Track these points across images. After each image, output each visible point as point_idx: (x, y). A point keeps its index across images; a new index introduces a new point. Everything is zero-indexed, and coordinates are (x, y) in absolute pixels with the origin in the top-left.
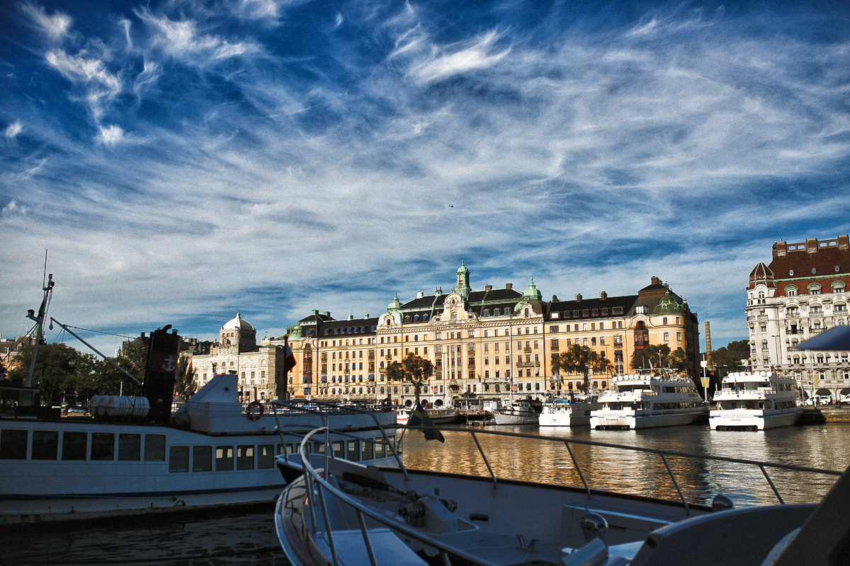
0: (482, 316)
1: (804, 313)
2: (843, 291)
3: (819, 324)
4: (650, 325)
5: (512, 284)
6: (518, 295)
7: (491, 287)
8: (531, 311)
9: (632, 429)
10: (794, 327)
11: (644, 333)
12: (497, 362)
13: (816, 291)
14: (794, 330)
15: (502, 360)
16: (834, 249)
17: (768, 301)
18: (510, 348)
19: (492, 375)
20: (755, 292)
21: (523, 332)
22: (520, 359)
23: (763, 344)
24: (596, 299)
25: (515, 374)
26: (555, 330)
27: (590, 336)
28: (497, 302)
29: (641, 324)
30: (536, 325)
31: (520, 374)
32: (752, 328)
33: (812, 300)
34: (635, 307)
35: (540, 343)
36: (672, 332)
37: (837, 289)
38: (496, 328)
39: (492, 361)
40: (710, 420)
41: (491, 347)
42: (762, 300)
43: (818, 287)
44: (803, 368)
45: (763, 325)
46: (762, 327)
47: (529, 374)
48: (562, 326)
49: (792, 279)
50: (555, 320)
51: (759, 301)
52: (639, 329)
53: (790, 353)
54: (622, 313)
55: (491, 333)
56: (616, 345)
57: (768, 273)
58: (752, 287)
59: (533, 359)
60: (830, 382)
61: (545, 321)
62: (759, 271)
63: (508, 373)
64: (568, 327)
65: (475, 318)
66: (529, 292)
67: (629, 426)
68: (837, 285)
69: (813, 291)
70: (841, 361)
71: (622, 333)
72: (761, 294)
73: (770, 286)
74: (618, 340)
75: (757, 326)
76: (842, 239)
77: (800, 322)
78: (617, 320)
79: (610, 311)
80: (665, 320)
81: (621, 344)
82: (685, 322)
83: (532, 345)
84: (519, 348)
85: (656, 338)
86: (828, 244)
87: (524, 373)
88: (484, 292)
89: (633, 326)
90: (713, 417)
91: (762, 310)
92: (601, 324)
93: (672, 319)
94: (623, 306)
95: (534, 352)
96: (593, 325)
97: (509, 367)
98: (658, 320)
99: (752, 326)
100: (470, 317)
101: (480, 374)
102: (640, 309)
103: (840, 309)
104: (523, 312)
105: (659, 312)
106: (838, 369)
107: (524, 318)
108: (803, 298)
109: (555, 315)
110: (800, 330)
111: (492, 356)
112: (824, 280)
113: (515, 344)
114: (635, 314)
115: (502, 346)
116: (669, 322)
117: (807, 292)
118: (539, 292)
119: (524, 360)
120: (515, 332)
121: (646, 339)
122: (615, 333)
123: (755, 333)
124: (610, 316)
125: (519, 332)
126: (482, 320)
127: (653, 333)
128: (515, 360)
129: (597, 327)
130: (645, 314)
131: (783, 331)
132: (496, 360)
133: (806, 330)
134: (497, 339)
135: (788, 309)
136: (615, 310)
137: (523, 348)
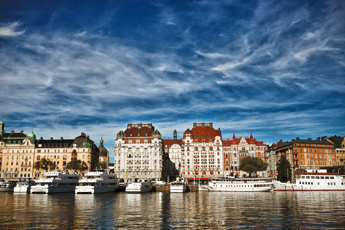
0: (8, 144)
1: (134, 150)
2: (147, 143)
3: (138, 155)
4: (78, 152)
5: (23, 131)
6: (25, 136)
7: (14, 131)
8: (30, 143)
9: (47, 193)
10: (130, 155)
11: (75, 155)
12: (12, 164)
13: (139, 142)
14: (130, 156)
15: (15, 163)
16: (147, 127)
17: (122, 145)
18: (19, 158)
19: (9, 170)
20: (118, 142)
21: (25, 152)
22: (23, 164)
23: (119, 161)
24: (58, 140)
25: (20, 169)
26: (39, 151)
27: (54, 155)
28: (15, 138)
29: (75, 151)
30: (31, 149)
31: (22, 169)
32: (116, 155)
33: (137, 145)
34: (73, 144)
35: (32, 157)
36: (86, 155)
37: (145, 142)
38: (13, 149)
39: (10, 164)
40: (76, 190)
41: (10, 157)
42: (120, 145)
43: (139, 141)
44: (131, 171)
45: (119, 154)
46: (119, 155)
47: (26, 170)
48: (43, 150)
49: (131, 137)
50: (40, 147)
51: (119, 145)
52: (74, 153)
53: (128, 165)
54: (68, 146)
55: (11, 151)
56: (64, 159)
57: (123, 135)
58: (117, 139)
59: (28, 164)
60: (140, 176)
61: (35, 147)
62: (120, 134)
63: (16, 169)
64: (45, 151)
65: (4, 144)
66: (30, 135)
67: (45, 192)
68: (145, 141)
69: (138, 142)
70: (144, 169)
71: (67, 154)
72: (120, 142)
73: (123, 139)
74: (65, 157)
75: (117, 154)
76: (150, 124)
77: (132, 154)
78: (65, 149)
79: (63, 145)
80: (84, 150)
81: (66, 159)
82: (92, 151)
83: (28, 157)
84: (23, 158)
85: (80, 157)
86: (145, 126)
87: (24, 169)
88: (10, 133)
89: (71, 152)
90: (76, 189)
91: (119, 148)
92: (59, 150)
93: (86, 150)
94: (68, 143)
95: (29, 160)
96: (55, 150)
97: (17, 167)
98: (81, 150)
99: (115, 154)
100: (2, 144)
101: (3, 169)
102: (75, 145)
103: (146, 150)
104: (26, 143)
105: (82, 147)
106: (143, 171)
107: (26, 146)
108: (134, 145)
109: (40, 145)
110: (132, 157)
111: (10, 161)
112: (142, 139)
113: (21, 157)
114: (73, 147)
115: (15, 157)
116: (85, 151)
117: (135, 143)
118: (34, 135)
119: (24, 164)
120: (22, 151)
121: (76, 157)
122: (64, 154)
123: (116, 157)
124: (63, 147)
125: (23, 152)
126: (7, 146)
127: (79, 155)
128: (20, 164)
129: (57, 151)
130: (77, 147)
131: (126, 156)
132: (12, 163)
133: (134, 157)
134: (13, 154)
135: (129, 148)
136: (65, 145)
137: (24, 158)
